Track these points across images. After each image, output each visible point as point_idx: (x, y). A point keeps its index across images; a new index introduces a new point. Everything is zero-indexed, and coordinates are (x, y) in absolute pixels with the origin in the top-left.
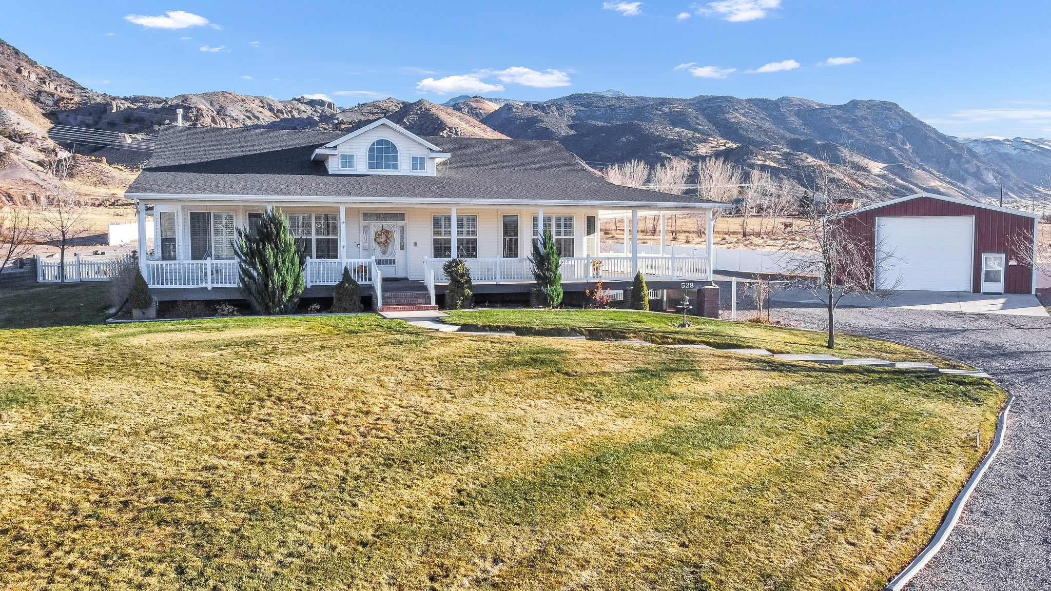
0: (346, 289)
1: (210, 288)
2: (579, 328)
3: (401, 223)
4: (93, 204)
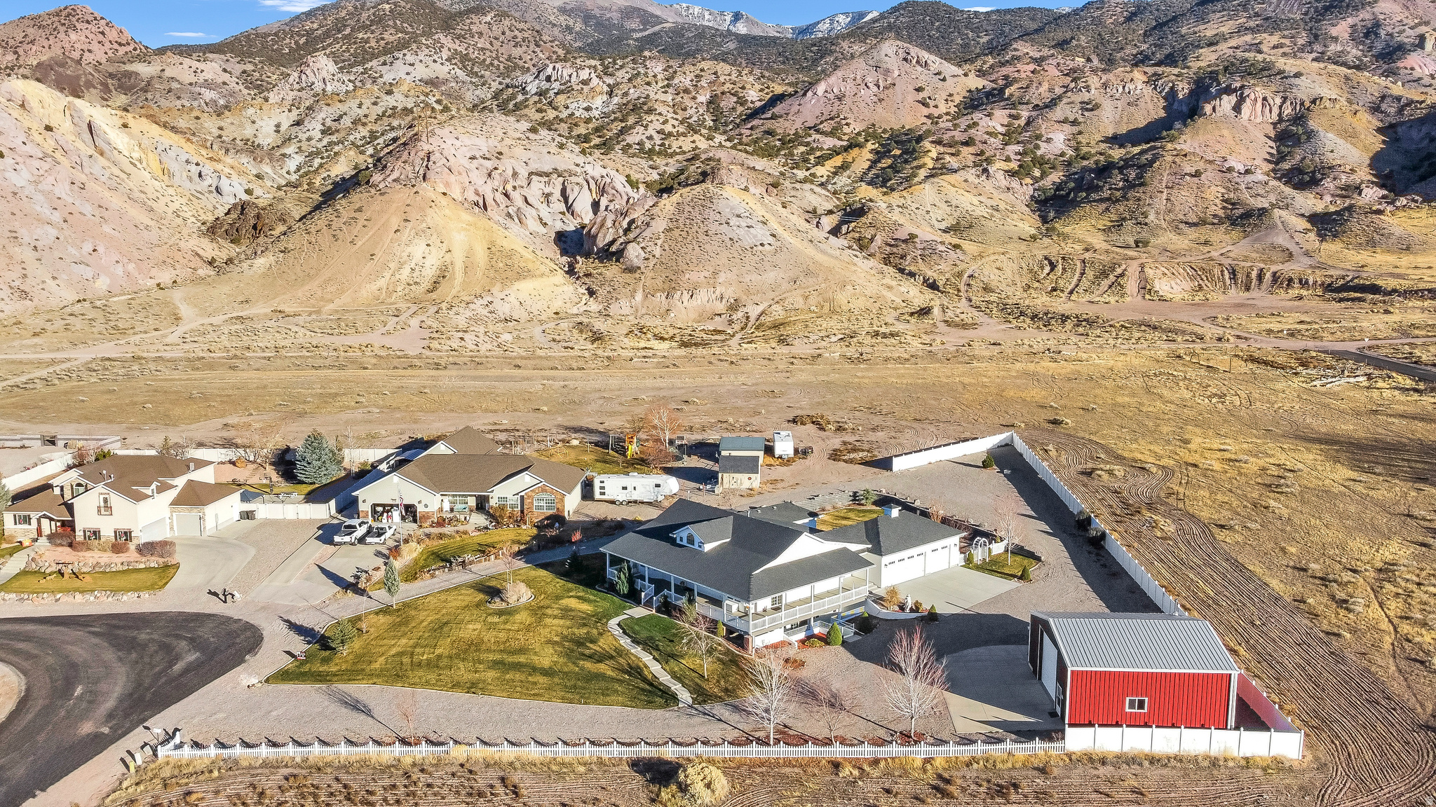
4: (1323, 284)
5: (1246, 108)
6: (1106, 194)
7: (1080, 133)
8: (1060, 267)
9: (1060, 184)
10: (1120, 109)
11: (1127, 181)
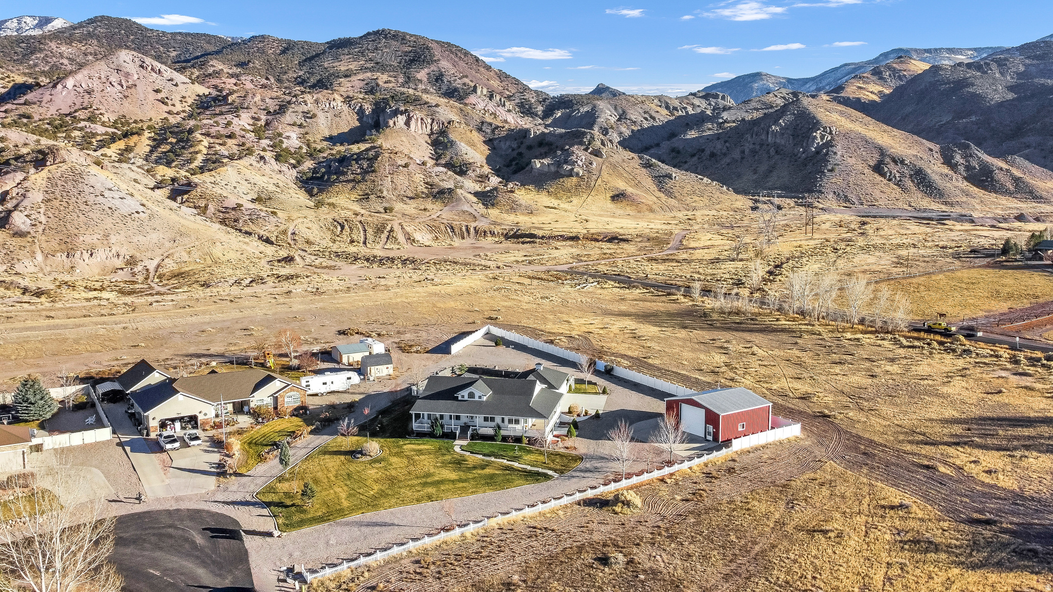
4: (502, 234)
5: (413, 123)
6: (351, 177)
7: (307, 133)
8: (346, 227)
9: (315, 168)
10: (329, 118)
11: (363, 168)
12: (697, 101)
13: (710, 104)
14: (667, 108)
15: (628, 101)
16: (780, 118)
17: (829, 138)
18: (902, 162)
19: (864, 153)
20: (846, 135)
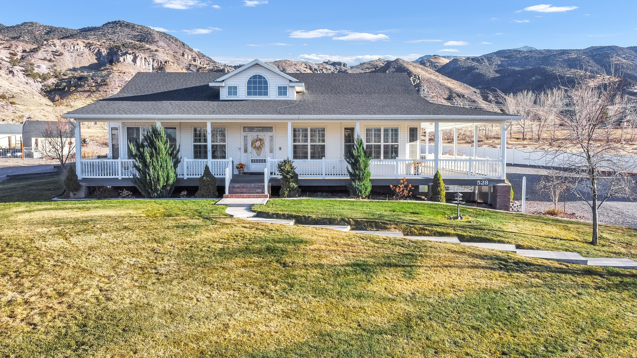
0: (203, 181)
1: (120, 179)
2: (348, 219)
3: (270, 134)
6: (87, 88)
7: (55, 66)
9: (58, 83)
10: (74, 57)
12: (328, 67)
13: (336, 69)
14: (311, 69)
15: (286, 63)
16: (387, 70)
17: (418, 82)
18: (463, 96)
19: (440, 91)
20: (428, 81)
